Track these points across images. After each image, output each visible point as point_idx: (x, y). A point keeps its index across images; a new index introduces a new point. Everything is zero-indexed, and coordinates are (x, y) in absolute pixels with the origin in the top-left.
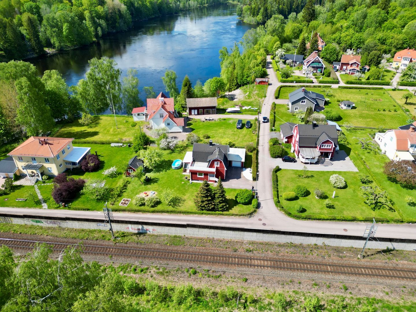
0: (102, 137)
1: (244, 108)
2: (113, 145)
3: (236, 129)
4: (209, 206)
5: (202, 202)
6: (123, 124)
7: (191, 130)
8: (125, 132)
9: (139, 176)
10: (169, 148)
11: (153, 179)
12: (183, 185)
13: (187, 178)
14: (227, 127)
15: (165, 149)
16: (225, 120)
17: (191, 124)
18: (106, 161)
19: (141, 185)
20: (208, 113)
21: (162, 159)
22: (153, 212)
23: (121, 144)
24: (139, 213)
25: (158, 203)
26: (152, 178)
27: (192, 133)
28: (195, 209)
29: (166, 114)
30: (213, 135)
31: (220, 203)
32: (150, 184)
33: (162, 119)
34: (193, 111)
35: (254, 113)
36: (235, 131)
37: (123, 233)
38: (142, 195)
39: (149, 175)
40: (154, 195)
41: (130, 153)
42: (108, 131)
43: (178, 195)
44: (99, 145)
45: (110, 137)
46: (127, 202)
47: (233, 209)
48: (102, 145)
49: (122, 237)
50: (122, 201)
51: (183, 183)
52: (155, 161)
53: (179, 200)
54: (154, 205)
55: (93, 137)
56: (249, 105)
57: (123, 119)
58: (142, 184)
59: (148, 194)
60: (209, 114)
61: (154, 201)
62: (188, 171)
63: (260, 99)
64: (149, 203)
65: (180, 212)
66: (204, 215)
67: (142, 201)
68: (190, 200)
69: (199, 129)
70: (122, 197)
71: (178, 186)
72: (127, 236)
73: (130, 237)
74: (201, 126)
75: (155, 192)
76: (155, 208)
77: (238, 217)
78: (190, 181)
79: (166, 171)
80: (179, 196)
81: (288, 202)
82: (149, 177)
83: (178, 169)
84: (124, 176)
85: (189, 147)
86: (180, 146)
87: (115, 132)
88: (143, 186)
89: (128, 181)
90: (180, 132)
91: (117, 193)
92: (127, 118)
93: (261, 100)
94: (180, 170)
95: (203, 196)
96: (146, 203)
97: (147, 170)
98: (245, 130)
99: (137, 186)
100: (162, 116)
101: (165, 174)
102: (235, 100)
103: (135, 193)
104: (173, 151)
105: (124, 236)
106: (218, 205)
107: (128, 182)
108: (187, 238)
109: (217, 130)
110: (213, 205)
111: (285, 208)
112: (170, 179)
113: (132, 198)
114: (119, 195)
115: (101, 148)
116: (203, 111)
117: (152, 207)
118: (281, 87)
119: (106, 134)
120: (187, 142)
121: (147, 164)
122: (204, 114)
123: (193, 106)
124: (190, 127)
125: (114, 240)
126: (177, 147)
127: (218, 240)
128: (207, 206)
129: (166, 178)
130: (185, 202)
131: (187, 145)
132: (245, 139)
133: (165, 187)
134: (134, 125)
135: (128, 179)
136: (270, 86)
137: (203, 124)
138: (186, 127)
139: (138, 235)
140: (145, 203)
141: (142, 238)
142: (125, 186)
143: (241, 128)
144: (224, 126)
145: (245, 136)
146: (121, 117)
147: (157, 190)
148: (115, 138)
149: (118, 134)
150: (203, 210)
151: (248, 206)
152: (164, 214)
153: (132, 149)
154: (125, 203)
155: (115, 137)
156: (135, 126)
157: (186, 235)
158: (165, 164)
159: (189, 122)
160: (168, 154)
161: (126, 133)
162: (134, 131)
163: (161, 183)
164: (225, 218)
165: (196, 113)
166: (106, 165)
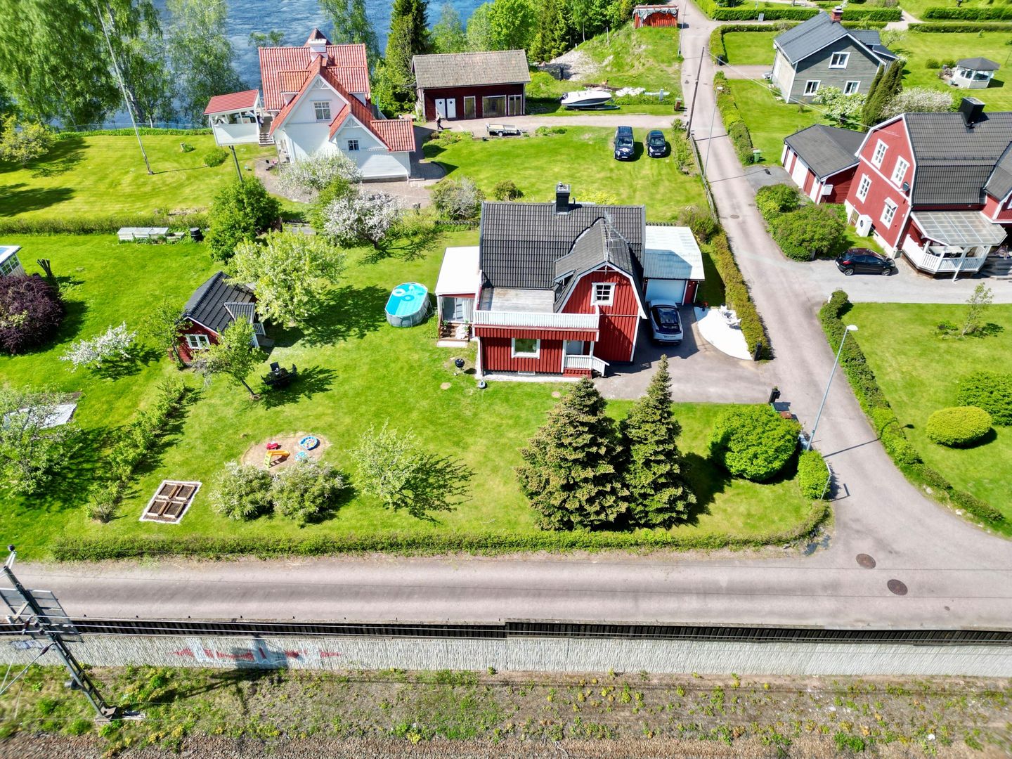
0: (86, 208)
1: (619, 94)
2: (125, 234)
3: (613, 163)
4: (603, 509)
5: (569, 487)
6: (176, 157)
7: (440, 171)
8: (181, 185)
9: (237, 366)
10: (364, 238)
11: (308, 375)
12: (449, 400)
13: (460, 364)
14: (578, 157)
15: (347, 244)
16: (561, 131)
17: (437, 150)
18: (90, 304)
19: (249, 406)
20: (496, 111)
21: (341, 284)
22: (318, 550)
23: (163, 231)
24: (244, 558)
25: (337, 498)
26: (300, 371)
27: (447, 178)
28: (527, 522)
29: (339, 103)
30: (533, 185)
31: (657, 487)
32: (294, 400)
33: (324, 126)
34: (439, 105)
35: (662, 108)
36: (611, 170)
37: (163, 680)
38: (257, 460)
39: (289, 357)
40: (317, 456)
41: (200, 265)
42: (114, 184)
43: (432, 447)
44: (72, 238)
45: (118, 207)
46: (180, 500)
47: (711, 506)
48: (82, 238)
49: (157, 701)
50: (156, 496)
51: (445, 386)
52: (308, 292)
53: (441, 471)
54: (322, 509)
55: (47, 209)
56: (635, 85)
57: (177, 141)
58: (256, 400)
59: (284, 450)
60: (501, 114)
61: (315, 490)
62: (460, 332)
63: (664, 66)
64: (293, 504)
65: (457, 545)
66: (578, 554)
67: (259, 496)
68: (495, 470)
69: (473, 165)
70: (158, 473)
71: (425, 404)
72: (183, 696)
73: (199, 701)
74: (478, 157)
75: (322, 438)
76: (327, 523)
77: (749, 551)
78: (478, 375)
79: (362, 336)
80: (441, 451)
81: (957, 454)
82: (286, 365)
83: (415, 324)
84: (169, 367)
85: (445, 233)
86: (410, 229)
87: (139, 187)
88: (260, 410)
89: (187, 390)
90: (401, 179)
91: (131, 454)
92: (190, 138)
93: (670, 70)
94: (424, 327)
95: (575, 461)
96: (278, 506)
97: (274, 335)
98: (647, 165)
99: (229, 413)
100: (322, 113)
101: (358, 348)
102: (573, 79)
103: (221, 447)
104: (382, 251)
105: (169, 697)
106: (644, 496)
107: (187, 395)
108: (506, 683)
109: (542, 169)
110: (625, 499)
111: (958, 487)
112: (382, 371)
113: (204, 475)
114: (142, 466)
115: (77, 249)
116: (479, 102)
117: (313, 519)
118: (724, 32)
119: (102, 195)
120: (436, 215)
121: (270, 305)
122: (479, 116)
123: (439, 83)
124: (438, 159)
125: (111, 731)
126: (396, 236)
127: (671, 687)
128: (596, 507)
129: (365, 369)
130: (474, 482)
131: (437, 223)
132: (659, 197)
133: (363, 409)
134: (217, 160)
135: (188, 377)
136: (684, 31)
137: (483, 149)
138: (422, 161)
139: (245, 685)
140: (271, 504)
141: (265, 699)
142: (174, 416)
143: (634, 156)
144: (563, 151)
145: (655, 184)
146: (166, 133)
147: (330, 426)
148: (140, 209)
149: (155, 192)
150: (569, 526)
151: (778, 488)
152: (374, 555)
153: (207, 248)
154: (169, 508)
155: (138, 205)
156: (221, 162)
157: (500, 668)
158: (355, 305)
159: (432, 142)
160: (361, 263)
161: (187, 190)
162: (216, 180)
163: (345, 394)
164: (688, 564)
165: (452, 112)
166: (89, 318)
